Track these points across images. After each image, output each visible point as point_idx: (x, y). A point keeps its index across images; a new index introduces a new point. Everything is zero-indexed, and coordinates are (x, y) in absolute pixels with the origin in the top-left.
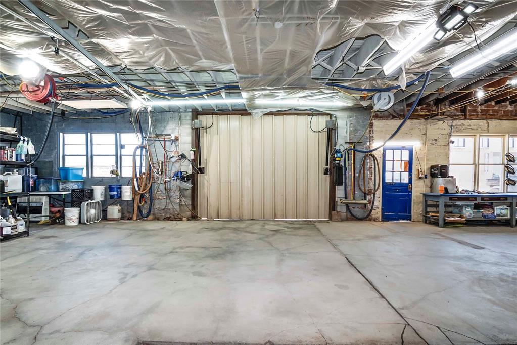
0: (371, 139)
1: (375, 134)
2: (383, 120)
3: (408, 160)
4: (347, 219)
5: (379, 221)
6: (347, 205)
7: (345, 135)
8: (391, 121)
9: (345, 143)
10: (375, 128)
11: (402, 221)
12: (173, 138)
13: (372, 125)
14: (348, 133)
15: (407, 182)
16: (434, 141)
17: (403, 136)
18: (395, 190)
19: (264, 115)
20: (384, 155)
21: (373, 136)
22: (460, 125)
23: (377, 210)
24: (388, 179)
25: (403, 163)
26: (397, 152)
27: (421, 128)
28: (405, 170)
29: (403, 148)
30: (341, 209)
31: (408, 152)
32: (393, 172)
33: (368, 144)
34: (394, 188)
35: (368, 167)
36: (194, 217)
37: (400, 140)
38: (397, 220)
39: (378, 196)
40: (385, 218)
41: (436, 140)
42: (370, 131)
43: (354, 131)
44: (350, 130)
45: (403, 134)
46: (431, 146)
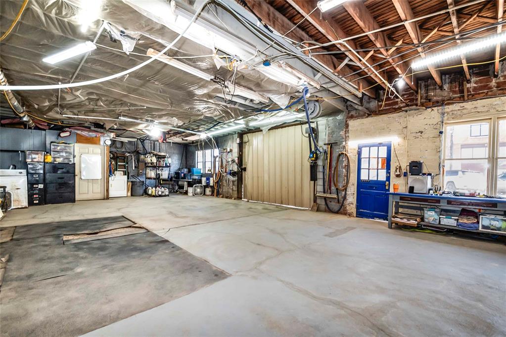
0: (346, 138)
1: (350, 135)
2: (359, 120)
3: (386, 157)
4: (325, 211)
5: (354, 216)
6: (325, 198)
7: (324, 137)
8: (367, 119)
9: (325, 144)
10: (350, 128)
11: (377, 220)
12: (228, 150)
13: (347, 126)
14: (327, 135)
15: (385, 180)
16: (420, 134)
17: (379, 132)
18: (371, 188)
19: (269, 130)
20: (359, 154)
21: (348, 136)
22: (459, 110)
23: (351, 205)
24: (364, 177)
25: (380, 160)
26: (374, 150)
27: (401, 121)
28: (382, 167)
29: (380, 145)
30: (321, 202)
31: (386, 148)
32: (369, 169)
33: (344, 143)
34: (369, 185)
35: (344, 165)
36: (239, 198)
37: (376, 136)
38: (373, 218)
39: (353, 193)
40: (360, 215)
41: (421, 132)
42: (346, 131)
43: (331, 134)
44: (329, 133)
45: (380, 131)
46: (415, 139)
